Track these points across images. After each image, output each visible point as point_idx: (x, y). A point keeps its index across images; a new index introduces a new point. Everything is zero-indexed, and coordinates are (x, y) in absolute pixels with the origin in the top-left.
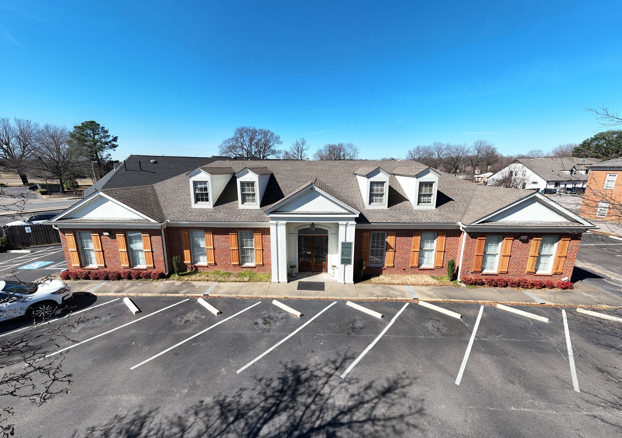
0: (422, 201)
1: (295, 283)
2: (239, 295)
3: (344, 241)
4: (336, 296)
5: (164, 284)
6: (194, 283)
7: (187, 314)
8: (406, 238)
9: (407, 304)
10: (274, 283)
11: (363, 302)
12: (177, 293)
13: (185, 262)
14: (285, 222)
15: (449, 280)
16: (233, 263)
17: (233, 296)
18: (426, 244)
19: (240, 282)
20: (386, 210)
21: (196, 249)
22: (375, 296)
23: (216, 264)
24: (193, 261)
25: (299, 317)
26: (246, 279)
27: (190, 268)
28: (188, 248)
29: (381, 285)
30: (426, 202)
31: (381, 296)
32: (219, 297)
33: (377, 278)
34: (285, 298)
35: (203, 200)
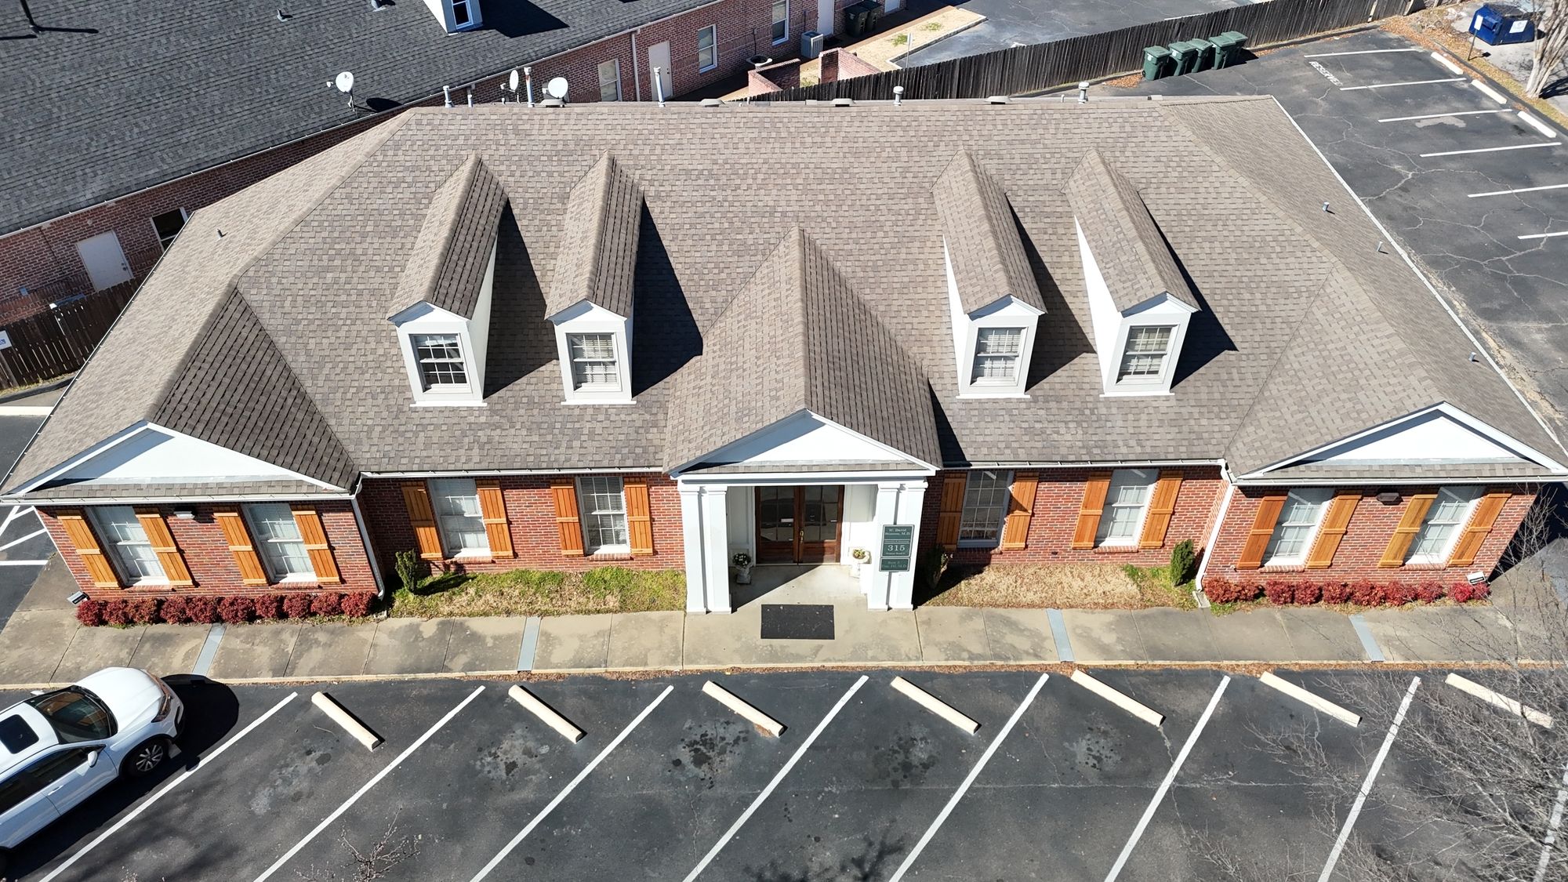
0: (1132, 369)
1: (753, 609)
2: (610, 669)
3: (891, 523)
4: (866, 660)
5: (392, 634)
6: (477, 625)
7: (500, 742)
8: (1068, 484)
9: (1045, 678)
10: (696, 614)
11: (935, 673)
12: (444, 668)
13: (423, 556)
14: (724, 487)
15: (1173, 584)
16: (564, 552)
17: (596, 670)
18: (1122, 492)
19: (599, 612)
20: (1020, 401)
21: (452, 523)
22: (965, 655)
23: (516, 555)
24: (449, 549)
25: (777, 735)
26: (612, 601)
27: (441, 566)
28: (430, 521)
29: (985, 609)
30: (1143, 373)
31: (979, 657)
33: (975, 581)
34: (733, 669)
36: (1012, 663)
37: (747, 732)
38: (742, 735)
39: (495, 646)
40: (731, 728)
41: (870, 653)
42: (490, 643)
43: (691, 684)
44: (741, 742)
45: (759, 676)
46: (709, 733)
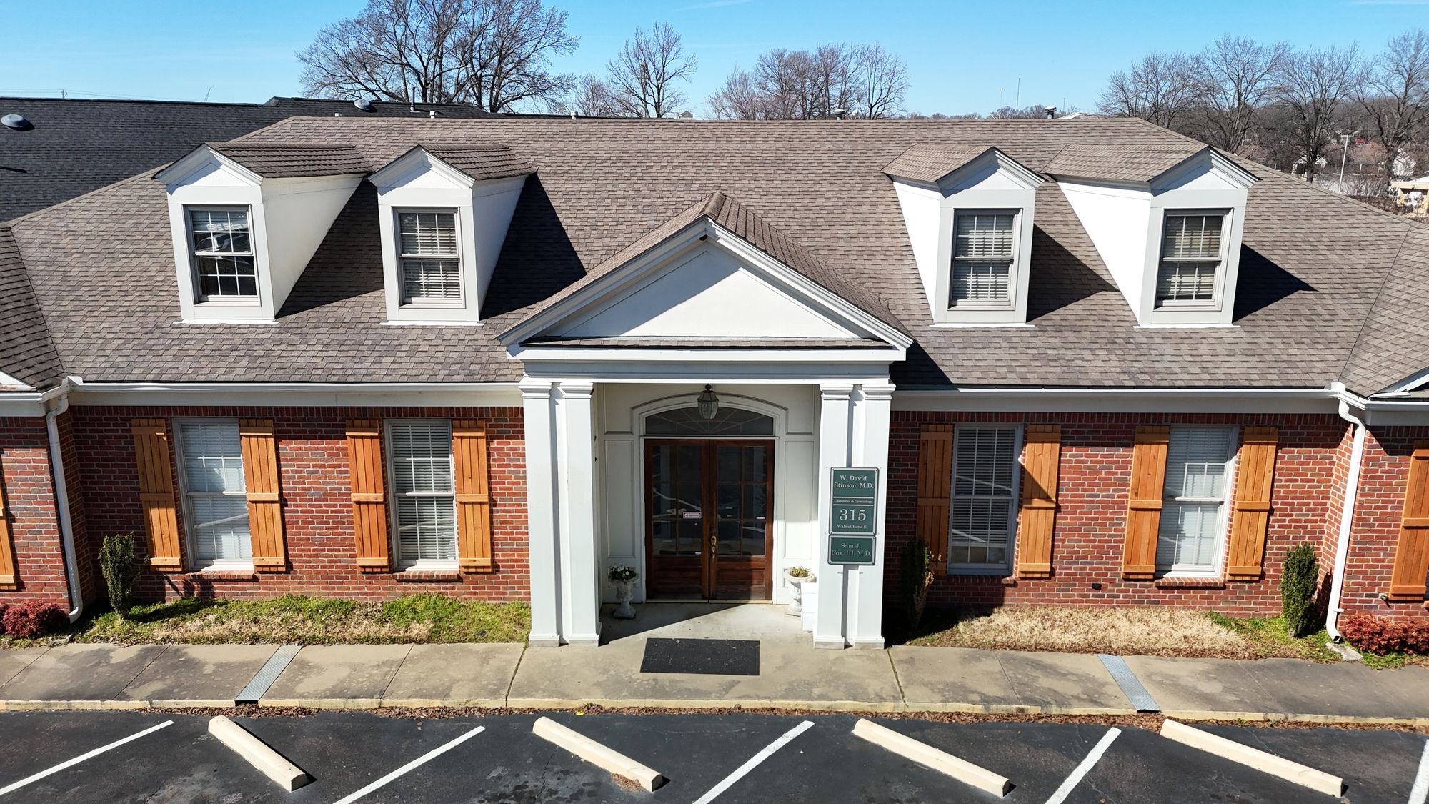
0: (1174, 291)
1: (633, 646)
2: (387, 702)
3: (842, 464)
4: (810, 698)
5: (64, 658)
6: (197, 652)
7: (160, 786)
8: (1105, 451)
9: (1114, 733)
10: (543, 644)
11: (926, 722)
12: (120, 695)
13: (155, 561)
14: (587, 383)
15: (1292, 632)
16: (361, 561)
17: (364, 704)
18: (1188, 479)
19: (393, 641)
20: (1021, 330)
21: (202, 504)
22: (976, 697)
23: (289, 566)
24: (194, 559)
25: (649, 787)
26: (417, 629)
27: (180, 586)
28: (170, 498)
29: (1000, 652)
30: (1190, 297)
31: (998, 700)
32: (302, 710)
33: (980, 623)
34: (588, 707)
35: (229, 288)
36: (1055, 710)
37: (599, 784)
38: (587, 788)
39: (215, 673)
40: (571, 780)
41: (816, 691)
42: (209, 669)
43: (515, 726)
44: (584, 798)
45: (630, 718)
46: (531, 784)
